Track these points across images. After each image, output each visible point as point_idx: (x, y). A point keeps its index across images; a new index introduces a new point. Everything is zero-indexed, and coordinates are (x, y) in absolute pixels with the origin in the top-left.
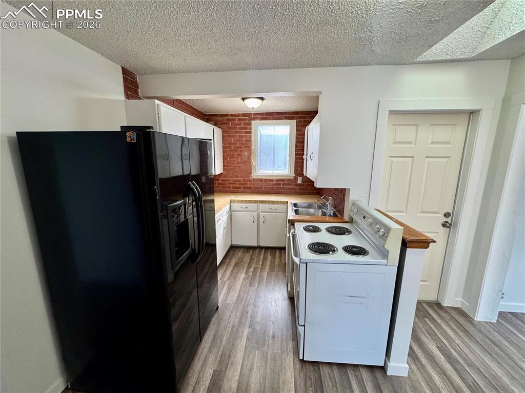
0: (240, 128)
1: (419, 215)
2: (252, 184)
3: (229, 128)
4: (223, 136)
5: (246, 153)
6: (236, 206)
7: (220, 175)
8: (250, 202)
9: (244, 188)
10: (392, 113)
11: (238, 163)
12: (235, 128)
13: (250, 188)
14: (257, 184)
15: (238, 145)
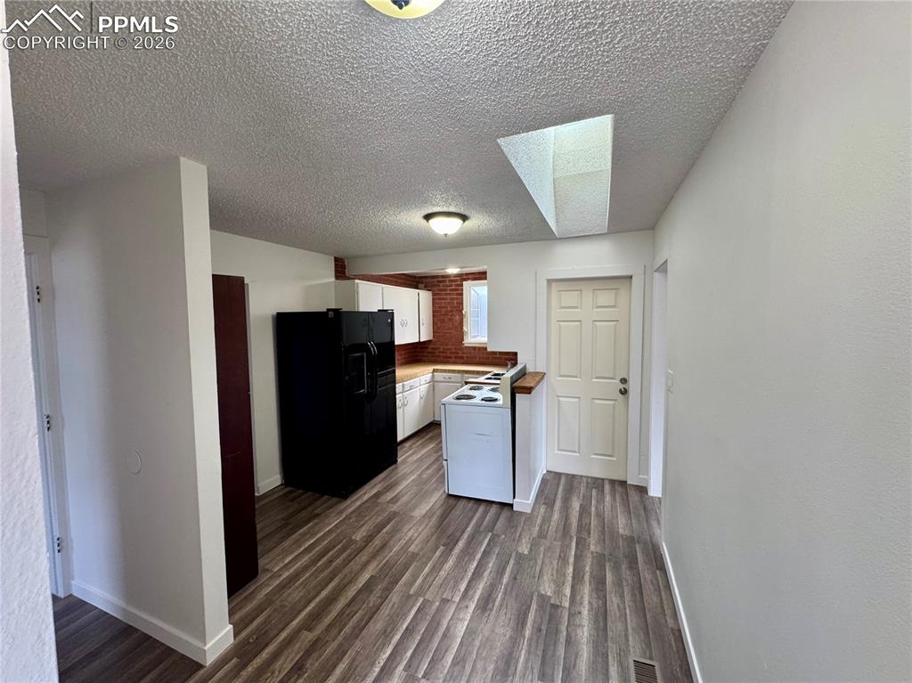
0: (451, 290)
1: (594, 380)
2: (463, 353)
3: (441, 290)
4: (433, 299)
5: (457, 318)
6: (439, 376)
7: (429, 342)
8: (454, 371)
9: (456, 358)
10: (550, 282)
11: (449, 329)
12: (446, 290)
13: (462, 358)
14: (470, 353)
15: (449, 309)
